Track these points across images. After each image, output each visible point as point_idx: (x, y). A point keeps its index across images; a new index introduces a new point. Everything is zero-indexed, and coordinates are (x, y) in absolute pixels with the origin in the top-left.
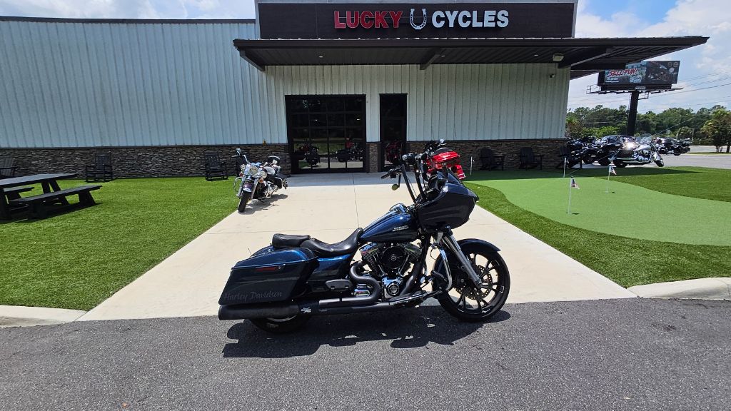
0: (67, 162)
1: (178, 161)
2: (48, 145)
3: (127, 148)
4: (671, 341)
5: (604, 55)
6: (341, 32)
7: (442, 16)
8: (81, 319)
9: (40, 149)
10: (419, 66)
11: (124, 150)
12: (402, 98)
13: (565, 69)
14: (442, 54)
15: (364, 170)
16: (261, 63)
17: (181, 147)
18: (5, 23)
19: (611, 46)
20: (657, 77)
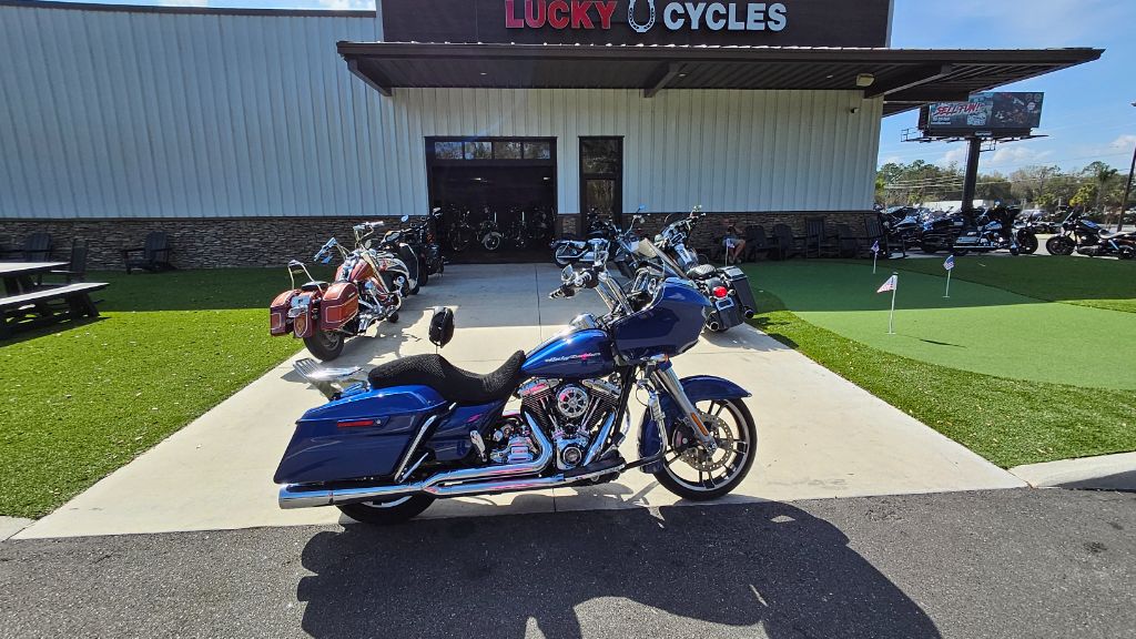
1: (249, 243)
2: (27, 215)
5: (939, 76)
6: (515, 33)
7: (681, 10)
9: (13, 221)
10: (642, 90)
12: (616, 143)
13: (875, 100)
14: (680, 71)
16: (384, 83)
17: (252, 219)
19: (949, 63)
20: (1009, 117)
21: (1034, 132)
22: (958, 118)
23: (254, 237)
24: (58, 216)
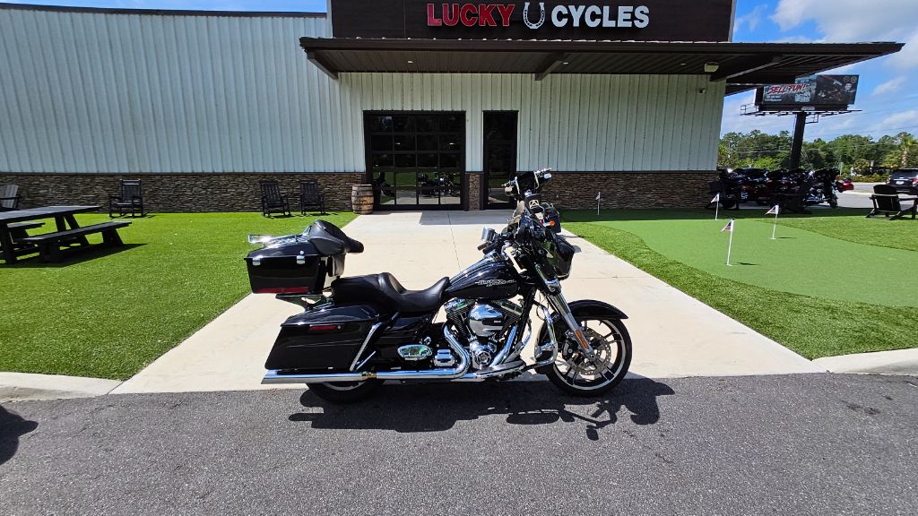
0: (84, 192)
1: (226, 192)
2: (61, 170)
3: (162, 175)
4: (875, 428)
5: (771, 64)
6: (436, 31)
7: (565, 12)
8: (117, 391)
9: (51, 175)
10: (534, 75)
11: (157, 177)
12: (512, 116)
13: (719, 83)
14: (564, 60)
15: (463, 207)
16: (333, 69)
17: (230, 174)
18: (5, 12)
19: (779, 54)
20: (830, 95)
21: (850, 107)
22: (787, 96)
23: (232, 187)
24: (84, 170)
